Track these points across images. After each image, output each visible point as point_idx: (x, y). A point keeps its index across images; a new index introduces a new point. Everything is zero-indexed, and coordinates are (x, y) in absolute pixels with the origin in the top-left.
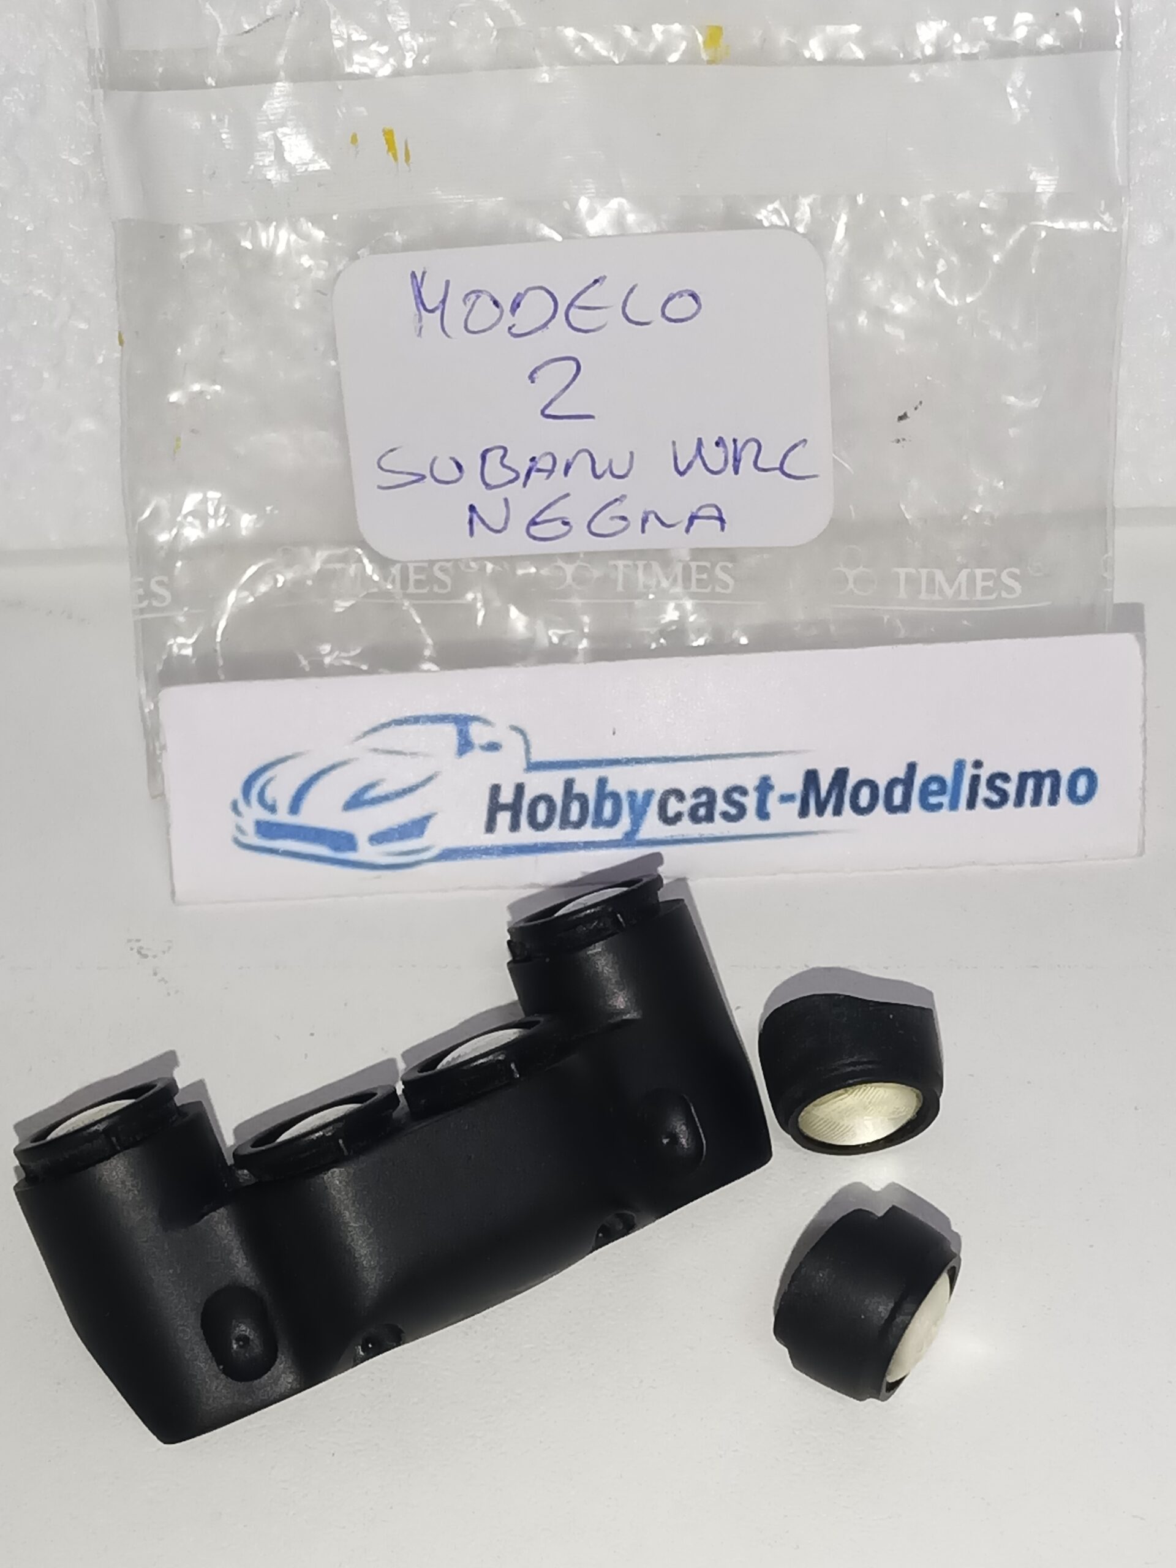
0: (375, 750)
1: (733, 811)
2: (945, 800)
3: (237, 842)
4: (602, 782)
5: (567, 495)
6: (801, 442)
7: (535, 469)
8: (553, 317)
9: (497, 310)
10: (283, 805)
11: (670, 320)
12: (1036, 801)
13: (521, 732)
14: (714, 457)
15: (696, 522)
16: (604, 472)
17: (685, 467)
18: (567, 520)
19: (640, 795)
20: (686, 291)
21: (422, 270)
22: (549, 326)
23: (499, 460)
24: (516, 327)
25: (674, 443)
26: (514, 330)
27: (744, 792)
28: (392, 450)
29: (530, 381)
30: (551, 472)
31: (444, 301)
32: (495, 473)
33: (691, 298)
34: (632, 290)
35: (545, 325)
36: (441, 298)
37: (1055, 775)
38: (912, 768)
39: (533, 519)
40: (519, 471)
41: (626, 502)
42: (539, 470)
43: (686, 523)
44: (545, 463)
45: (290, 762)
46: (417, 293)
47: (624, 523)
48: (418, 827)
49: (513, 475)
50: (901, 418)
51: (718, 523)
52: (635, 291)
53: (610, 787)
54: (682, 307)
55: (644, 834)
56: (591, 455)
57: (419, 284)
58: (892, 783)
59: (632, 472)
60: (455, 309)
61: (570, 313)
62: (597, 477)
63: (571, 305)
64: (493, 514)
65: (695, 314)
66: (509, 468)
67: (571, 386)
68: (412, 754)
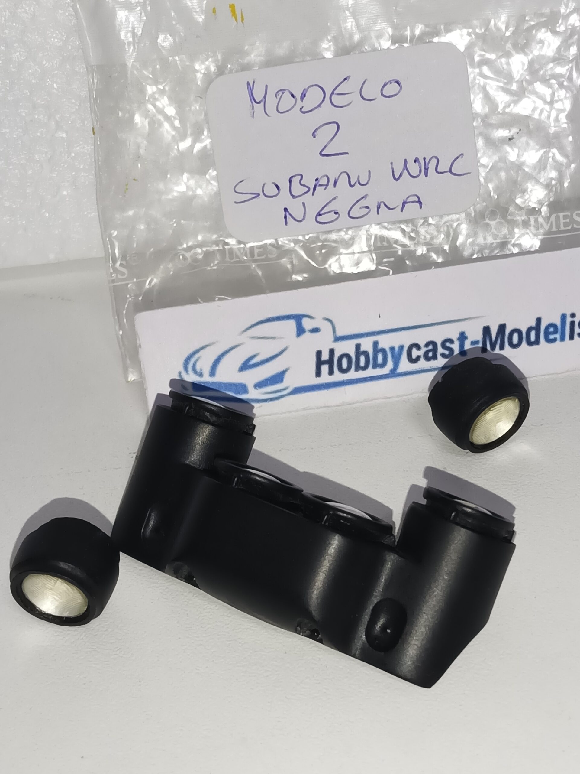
0: (254, 338)
1: (447, 352)
2: (558, 336)
4: (376, 344)
5: (336, 197)
6: (460, 155)
7: (318, 185)
8: (323, 100)
9: (294, 99)
10: (206, 372)
11: (386, 96)
13: (330, 321)
14: (414, 169)
15: (406, 205)
16: (355, 183)
17: (399, 176)
18: (336, 211)
19: (397, 349)
20: (393, 80)
21: (253, 80)
22: (321, 105)
23: (299, 181)
24: (304, 108)
25: (392, 163)
26: (303, 110)
27: (451, 341)
28: (241, 182)
29: (313, 137)
30: (327, 185)
31: (265, 97)
32: (297, 189)
33: (396, 83)
34: (364, 83)
35: (319, 106)
36: (264, 95)
38: (539, 320)
39: (319, 212)
40: (310, 187)
41: (368, 198)
42: (320, 185)
43: (401, 206)
44: (324, 181)
45: (208, 348)
46: (250, 94)
47: (367, 210)
48: (278, 378)
49: (307, 189)
50: (510, 139)
51: (418, 205)
52: (366, 83)
53: (380, 346)
54: (392, 89)
55: (400, 370)
56: (348, 175)
57: (252, 89)
58: (529, 330)
59: (370, 181)
60: (271, 101)
61: (332, 98)
62: (351, 186)
63: (333, 93)
64: (297, 212)
65: (399, 92)
66: (304, 186)
67: (335, 138)
68: (274, 338)
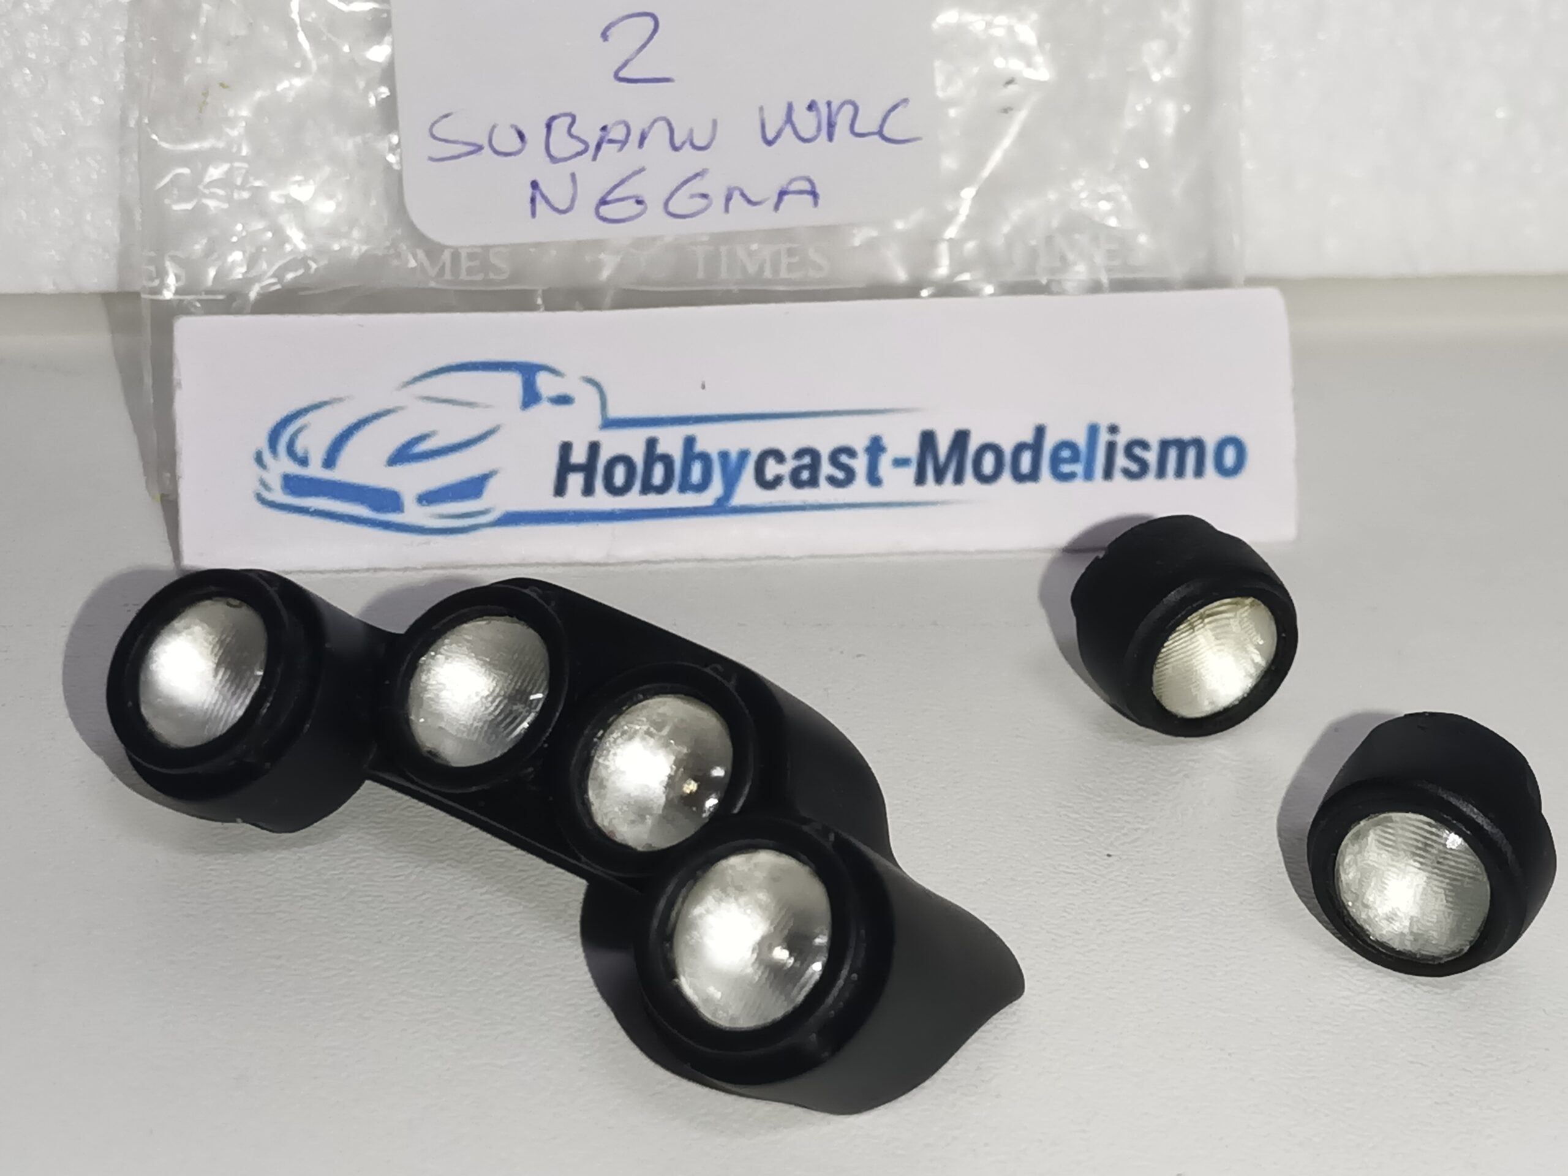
0: (428, 398)
1: (840, 475)
2: (1078, 468)
3: (260, 499)
4: (690, 442)
5: (642, 170)
6: (901, 102)
7: (606, 139)
10: (317, 458)
12: (1180, 472)
13: (596, 385)
14: (806, 123)
15: (786, 198)
16: (684, 143)
17: (774, 135)
18: (640, 199)
19: (734, 455)
23: (566, 129)
25: (761, 109)
27: (851, 453)
28: (446, 116)
29: (602, 39)
30: (624, 143)
32: (562, 144)
37: (1199, 444)
38: (1040, 431)
39: (604, 198)
40: (590, 144)
41: (708, 176)
42: (611, 141)
43: (775, 199)
44: (618, 133)
45: (327, 409)
47: (703, 202)
48: (473, 487)
49: (581, 147)
50: (1008, 84)
51: (809, 198)
53: (699, 447)
55: (737, 500)
56: (669, 125)
58: (1019, 448)
59: (714, 142)
62: (676, 149)
64: (558, 193)
66: (577, 138)
67: (648, 46)
68: (472, 405)
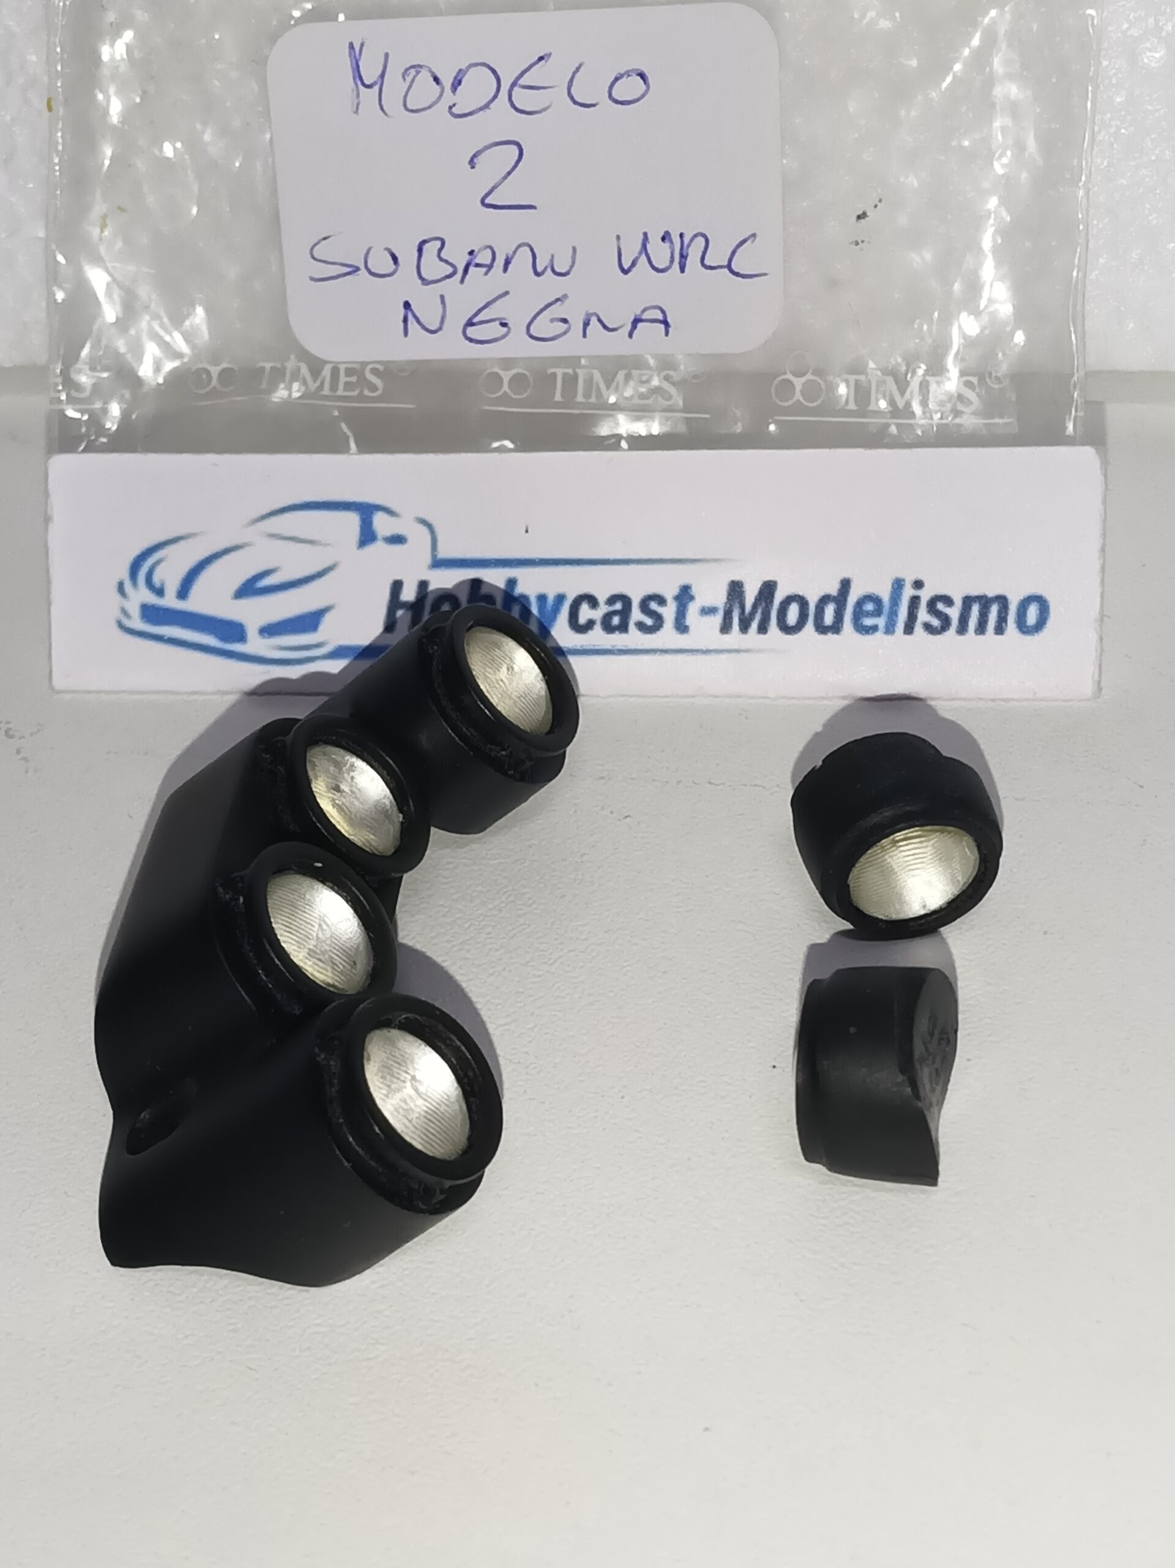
0: (273, 536)
1: (649, 622)
2: (881, 622)
3: (121, 626)
4: (511, 583)
5: (507, 293)
6: (750, 237)
7: (473, 263)
8: (495, 97)
9: (438, 87)
10: (171, 589)
11: (617, 102)
12: (981, 629)
13: (429, 526)
14: (660, 253)
15: (640, 325)
16: (546, 268)
17: (629, 264)
18: (504, 321)
19: (551, 598)
20: (633, 70)
21: (361, 41)
22: (492, 106)
23: (436, 252)
24: (457, 106)
25: (618, 238)
26: (454, 110)
27: (661, 601)
28: (325, 239)
29: (469, 167)
30: (490, 267)
31: (382, 76)
32: (432, 267)
33: (639, 78)
34: (578, 69)
35: (487, 106)
36: (379, 72)
37: (1002, 600)
38: (846, 584)
39: (471, 319)
40: (458, 266)
41: (567, 302)
42: (478, 265)
43: (629, 327)
44: (484, 258)
45: (182, 543)
46: (355, 65)
47: (564, 326)
48: (309, 621)
49: (450, 270)
50: (859, 217)
51: (662, 326)
52: (581, 70)
53: (519, 590)
54: (630, 88)
56: (532, 250)
57: (358, 57)
58: (825, 600)
59: (574, 269)
60: (394, 86)
61: (514, 93)
62: (537, 274)
63: (514, 84)
64: (428, 312)
65: (643, 96)
66: (446, 262)
67: (513, 173)
68: (311, 542)
